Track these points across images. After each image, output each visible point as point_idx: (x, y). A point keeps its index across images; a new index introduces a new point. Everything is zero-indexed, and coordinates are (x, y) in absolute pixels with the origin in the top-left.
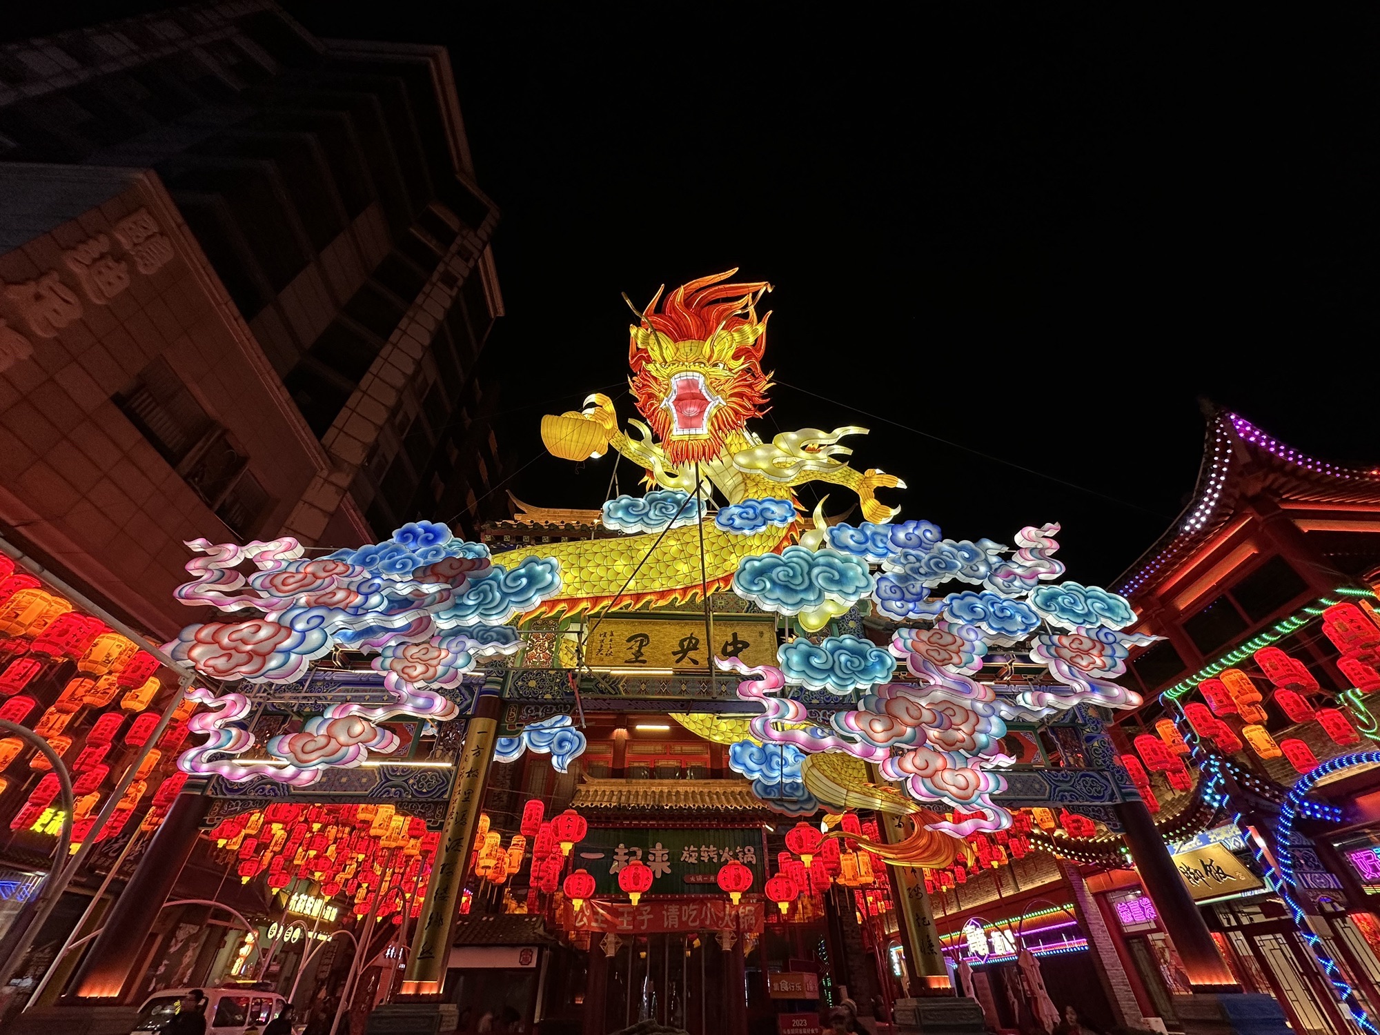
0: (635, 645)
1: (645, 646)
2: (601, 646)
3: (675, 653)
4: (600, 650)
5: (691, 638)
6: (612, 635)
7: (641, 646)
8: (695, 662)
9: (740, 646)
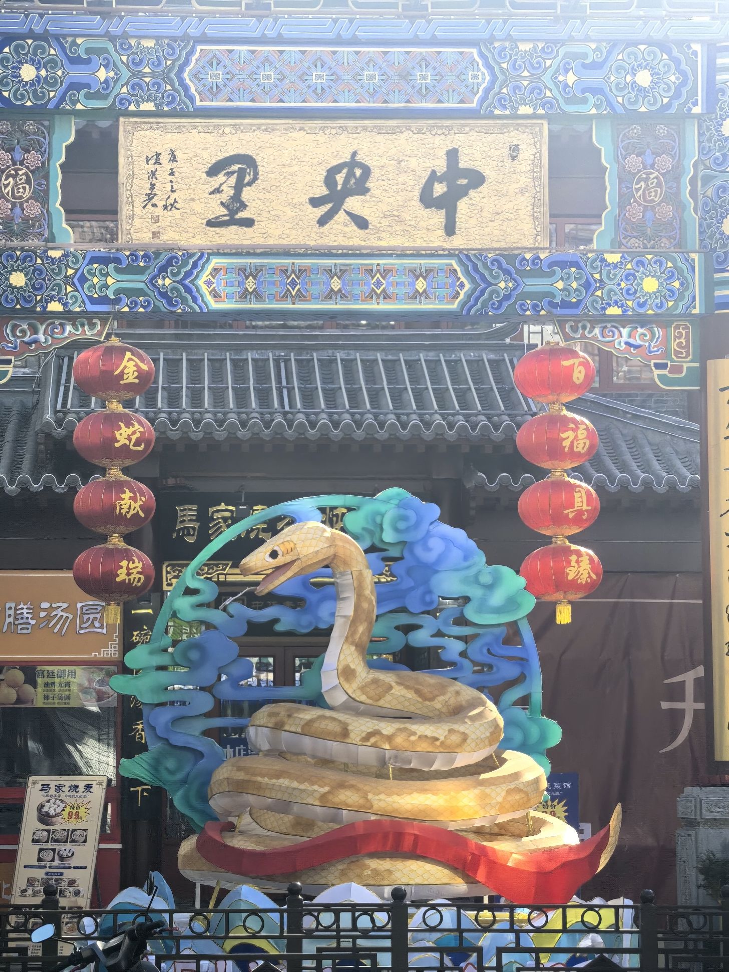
0: (228, 185)
1: (250, 184)
2: (153, 186)
3: (315, 202)
4: (150, 197)
5: (353, 164)
6: (173, 159)
7: (239, 187)
8: (362, 223)
9: (463, 181)
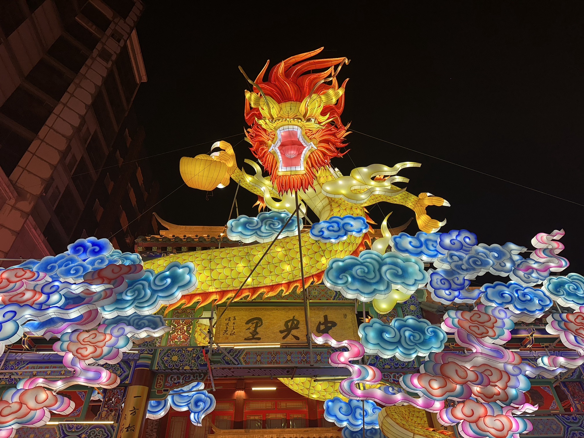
0: (252, 326)
1: (259, 326)
2: (227, 328)
3: (281, 332)
4: (226, 331)
5: (293, 319)
6: (235, 319)
7: (256, 327)
8: (297, 338)
9: (330, 325)
